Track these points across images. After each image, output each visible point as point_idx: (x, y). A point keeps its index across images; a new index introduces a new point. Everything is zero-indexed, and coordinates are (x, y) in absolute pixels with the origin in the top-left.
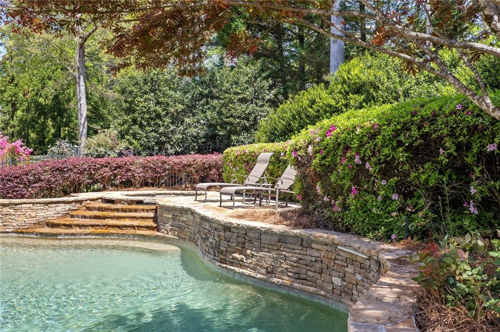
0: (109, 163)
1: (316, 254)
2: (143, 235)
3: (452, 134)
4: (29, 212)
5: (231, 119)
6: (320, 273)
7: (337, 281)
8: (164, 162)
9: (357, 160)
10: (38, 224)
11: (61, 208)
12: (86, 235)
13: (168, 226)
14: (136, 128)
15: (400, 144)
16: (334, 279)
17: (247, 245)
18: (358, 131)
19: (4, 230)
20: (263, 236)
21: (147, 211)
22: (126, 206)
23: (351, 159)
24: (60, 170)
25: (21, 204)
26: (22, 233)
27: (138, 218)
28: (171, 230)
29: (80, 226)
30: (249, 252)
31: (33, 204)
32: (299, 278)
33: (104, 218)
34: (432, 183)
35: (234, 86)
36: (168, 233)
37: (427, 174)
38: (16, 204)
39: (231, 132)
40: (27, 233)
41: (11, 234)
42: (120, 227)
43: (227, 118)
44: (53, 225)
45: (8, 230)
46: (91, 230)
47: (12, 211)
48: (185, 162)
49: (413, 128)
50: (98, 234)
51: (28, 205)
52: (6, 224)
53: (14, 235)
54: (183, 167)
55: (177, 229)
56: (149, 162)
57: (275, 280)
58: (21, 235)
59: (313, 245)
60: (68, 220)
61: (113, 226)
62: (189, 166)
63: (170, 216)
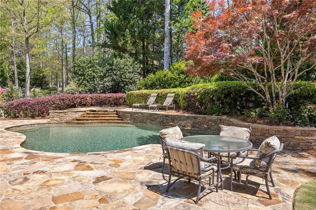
0: (79, 96)
1: (199, 120)
2: (117, 122)
3: (235, 91)
4: (71, 115)
5: (125, 80)
6: (200, 125)
7: (205, 126)
8: (100, 96)
9: (211, 97)
10: (73, 119)
11: (80, 114)
12: (95, 123)
13: (128, 119)
14: (85, 82)
15: (223, 93)
16: (204, 126)
17: (175, 120)
18: (211, 90)
19: (61, 122)
20: (181, 117)
21: (113, 114)
22: (103, 113)
23: (210, 96)
24: (63, 100)
25: (68, 112)
26: (69, 123)
27: (112, 117)
28: (129, 120)
29: (91, 120)
30: (176, 122)
31: (72, 112)
32: (193, 127)
33: (98, 117)
34: (229, 102)
35: (126, 66)
36: (128, 121)
37: (228, 100)
38: (66, 112)
39: (125, 85)
40: (71, 123)
41: (64, 124)
42: (107, 120)
43: (124, 79)
44: (80, 120)
45: (62, 122)
46: (96, 121)
47: (64, 115)
48: (109, 96)
49: (226, 90)
50: (100, 123)
51: (70, 113)
52: (61, 120)
53: (65, 124)
54: (107, 98)
55: (133, 119)
56: (94, 96)
57: (186, 128)
58: (68, 124)
59: (198, 118)
60: (82, 118)
61: (104, 120)
62: (110, 98)
63: (130, 115)
